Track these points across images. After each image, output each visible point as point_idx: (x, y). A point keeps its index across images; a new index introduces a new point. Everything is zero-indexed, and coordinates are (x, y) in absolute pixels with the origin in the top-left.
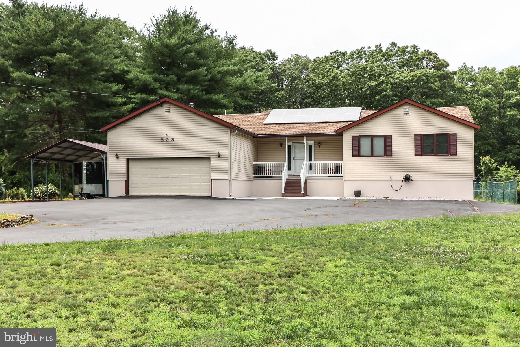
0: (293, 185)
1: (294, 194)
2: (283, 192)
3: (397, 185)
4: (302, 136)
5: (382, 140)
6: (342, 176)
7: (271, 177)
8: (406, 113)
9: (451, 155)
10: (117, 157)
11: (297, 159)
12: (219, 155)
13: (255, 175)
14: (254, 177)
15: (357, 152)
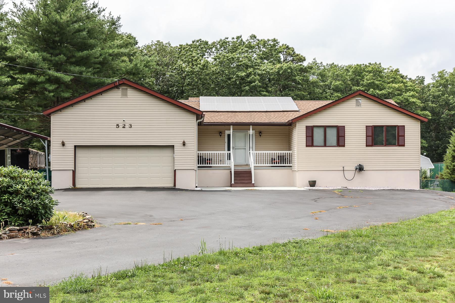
0: (240, 175)
1: (244, 185)
2: (233, 182)
3: (349, 175)
4: (248, 124)
5: (334, 131)
6: (291, 166)
7: (211, 167)
8: (358, 104)
9: (399, 146)
10: (63, 144)
11: (236, 149)
12: (184, 144)
13: (200, 165)
14: (198, 167)
15: (310, 143)
